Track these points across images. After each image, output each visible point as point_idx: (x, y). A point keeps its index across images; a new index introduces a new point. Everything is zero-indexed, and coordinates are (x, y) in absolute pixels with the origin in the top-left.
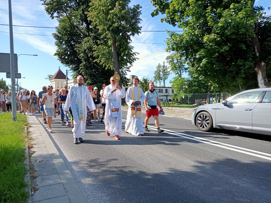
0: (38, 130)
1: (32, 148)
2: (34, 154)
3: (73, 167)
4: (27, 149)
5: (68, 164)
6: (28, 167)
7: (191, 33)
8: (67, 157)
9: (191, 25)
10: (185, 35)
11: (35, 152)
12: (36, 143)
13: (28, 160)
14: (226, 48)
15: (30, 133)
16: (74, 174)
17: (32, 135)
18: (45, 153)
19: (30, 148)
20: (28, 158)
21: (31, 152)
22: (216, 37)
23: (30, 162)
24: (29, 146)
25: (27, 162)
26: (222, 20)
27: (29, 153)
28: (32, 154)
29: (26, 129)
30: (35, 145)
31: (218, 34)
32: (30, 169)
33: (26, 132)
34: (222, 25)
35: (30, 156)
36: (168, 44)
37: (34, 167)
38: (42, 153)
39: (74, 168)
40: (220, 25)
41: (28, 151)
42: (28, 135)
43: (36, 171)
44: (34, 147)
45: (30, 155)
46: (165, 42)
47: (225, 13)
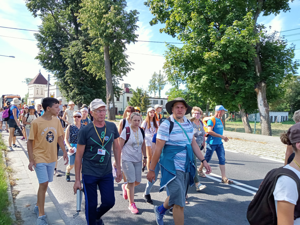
0: (19, 156)
1: (14, 185)
2: (18, 195)
3: (65, 211)
4: (9, 187)
5: (58, 207)
6: (14, 216)
7: (192, 49)
8: (56, 196)
9: (193, 40)
10: (186, 50)
11: (19, 192)
12: (18, 178)
13: (12, 205)
14: (227, 67)
15: (9, 161)
16: (68, 222)
17: (13, 165)
18: (31, 194)
19: (12, 186)
20: (12, 203)
21: (15, 193)
22: (217, 55)
23: (16, 208)
24: (11, 183)
25: (11, 209)
26: (225, 37)
27: (13, 195)
28: (16, 195)
29: (4, 156)
30: (18, 180)
31: (219, 51)
32: (17, 220)
33: (5, 160)
34: (224, 42)
35: (14, 199)
36: (167, 58)
37: (20, 215)
38: (28, 193)
39: (66, 213)
40: (222, 42)
41: (12, 192)
42: (7, 164)
43: (23, 221)
44: (17, 183)
45: (14, 197)
46: (164, 56)
47: (229, 30)
